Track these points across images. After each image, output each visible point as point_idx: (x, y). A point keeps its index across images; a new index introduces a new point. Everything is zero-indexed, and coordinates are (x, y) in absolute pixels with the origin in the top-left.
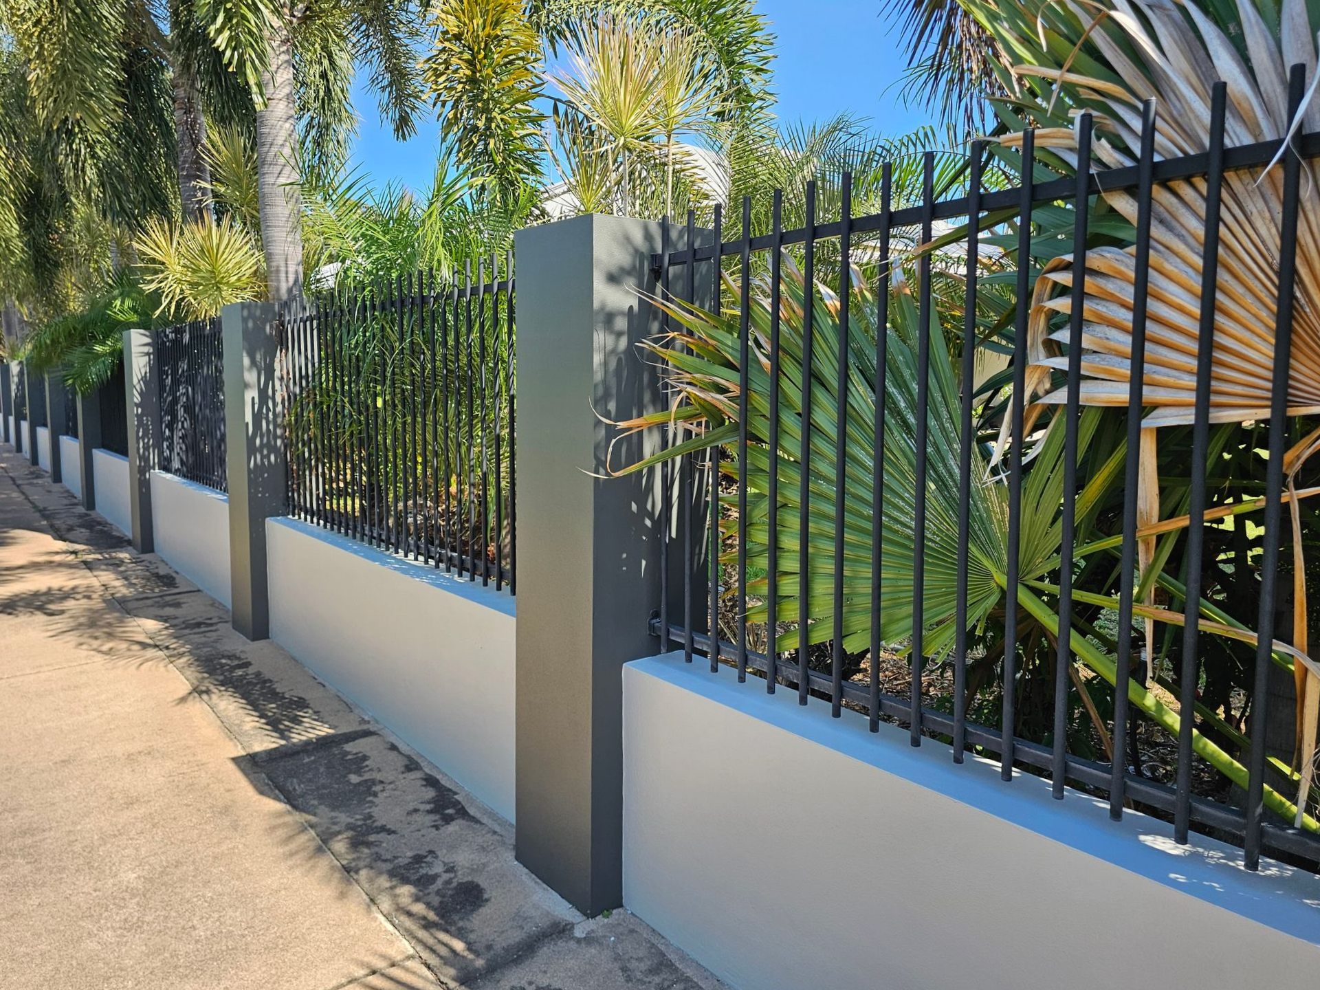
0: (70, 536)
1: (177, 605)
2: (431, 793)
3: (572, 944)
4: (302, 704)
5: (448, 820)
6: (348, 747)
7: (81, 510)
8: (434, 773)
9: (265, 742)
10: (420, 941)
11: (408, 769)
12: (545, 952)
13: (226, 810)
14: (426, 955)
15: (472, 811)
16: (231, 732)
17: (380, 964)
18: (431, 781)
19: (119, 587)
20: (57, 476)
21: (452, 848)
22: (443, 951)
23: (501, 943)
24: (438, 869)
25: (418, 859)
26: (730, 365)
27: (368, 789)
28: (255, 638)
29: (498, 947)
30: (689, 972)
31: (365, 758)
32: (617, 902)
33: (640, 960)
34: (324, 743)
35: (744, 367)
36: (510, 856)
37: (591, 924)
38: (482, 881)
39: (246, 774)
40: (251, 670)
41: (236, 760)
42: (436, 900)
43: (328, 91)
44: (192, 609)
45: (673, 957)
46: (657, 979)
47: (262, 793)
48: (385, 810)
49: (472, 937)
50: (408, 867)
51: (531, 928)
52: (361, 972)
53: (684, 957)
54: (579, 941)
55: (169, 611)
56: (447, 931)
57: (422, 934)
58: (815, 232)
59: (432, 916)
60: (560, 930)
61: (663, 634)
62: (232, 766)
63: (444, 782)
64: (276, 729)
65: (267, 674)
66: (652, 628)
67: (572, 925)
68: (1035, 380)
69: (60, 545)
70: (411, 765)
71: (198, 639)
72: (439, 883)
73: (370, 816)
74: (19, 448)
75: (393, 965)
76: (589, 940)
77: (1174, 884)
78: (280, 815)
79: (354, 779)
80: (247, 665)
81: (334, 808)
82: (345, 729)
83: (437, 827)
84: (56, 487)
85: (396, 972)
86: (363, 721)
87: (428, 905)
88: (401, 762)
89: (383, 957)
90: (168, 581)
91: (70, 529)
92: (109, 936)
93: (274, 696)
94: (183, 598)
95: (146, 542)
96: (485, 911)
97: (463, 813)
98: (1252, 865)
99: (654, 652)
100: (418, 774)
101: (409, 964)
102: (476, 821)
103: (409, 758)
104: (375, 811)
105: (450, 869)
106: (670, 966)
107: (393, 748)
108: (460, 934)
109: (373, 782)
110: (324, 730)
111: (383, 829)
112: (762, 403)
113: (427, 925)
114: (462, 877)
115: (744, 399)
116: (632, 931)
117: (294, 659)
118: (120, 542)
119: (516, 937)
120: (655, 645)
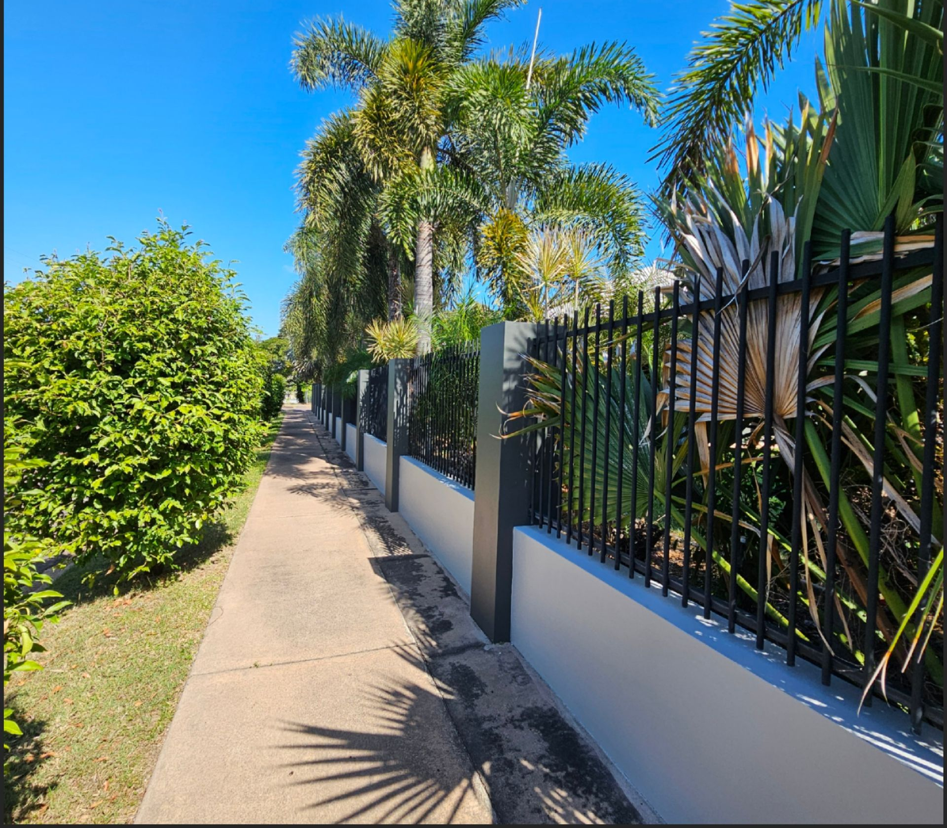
0: (333, 461)
1: (366, 494)
2: (444, 584)
3: (482, 652)
4: (403, 539)
5: (447, 595)
6: (416, 560)
7: (340, 451)
8: (449, 577)
9: (383, 554)
10: (419, 638)
11: (438, 573)
12: (469, 652)
13: (360, 577)
14: (419, 644)
15: (459, 594)
16: (372, 548)
17: (401, 644)
18: (446, 579)
19: (345, 484)
20: (334, 436)
21: (445, 606)
22: (427, 644)
23: (452, 645)
24: (436, 613)
25: (430, 608)
26: (558, 389)
27: (419, 578)
28: (392, 511)
29: (450, 647)
30: (529, 673)
31: (422, 566)
32: (508, 640)
33: (509, 663)
34: (407, 557)
35: (563, 390)
36: (468, 614)
37: (493, 646)
38: (453, 622)
39: (372, 565)
40: (387, 524)
41: (370, 559)
42: (431, 625)
43: (455, 258)
44: (372, 496)
45: (524, 665)
46: (513, 672)
47: (376, 573)
48: (422, 588)
49: (440, 641)
50: (424, 610)
51: (466, 642)
52: (392, 645)
53: (529, 666)
54: (485, 651)
55: (362, 496)
56: (431, 637)
57: (421, 637)
58: (588, 330)
59: (427, 630)
60: (478, 646)
61: (532, 515)
62: (368, 562)
63: (451, 580)
64: (389, 549)
65: (393, 527)
66: (529, 512)
67: (484, 645)
68: (664, 400)
69: (329, 465)
70: (440, 571)
71: (369, 509)
72: (435, 619)
73: (416, 589)
74: (322, 423)
75: (405, 645)
76: (490, 652)
77: (697, 636)
78: (380, 583)
79: (414, 573)
80: (386, 522)
81: (402, 583)
82: (418, 553)
83: (441, 597)
84: (332, 440)
85: (406, 648)
86: (426, 551)
87: (427, 626)
88: (436, 569)
89: (403, 641)
90: (365, 484)
91: (333, 458)
92: (305, 615)
93: (393, 535)
94: (370, 491)
95: (361, 466)
96: (450, 633)
97: (455, 594)
98: (732, 631)
99: (528, 524)
100: (442, 575)
101: (412, 646)
102: (459, 597)
103: (440, 569)
104: (419, 588)
105: (441, 614)
106: (521, 668)
107: (435, 563)
108: (436, 640)
109: (422, 576)
110: (408, 552)
111: (420, 595)
112: (569, 406)
113: (424, 633)
114: (445, 618)
115: (563, 405)
116: (510, 652)
117: (406, 522)
118: (351, 466)
119: (459, 644)
120: (529, 521)
